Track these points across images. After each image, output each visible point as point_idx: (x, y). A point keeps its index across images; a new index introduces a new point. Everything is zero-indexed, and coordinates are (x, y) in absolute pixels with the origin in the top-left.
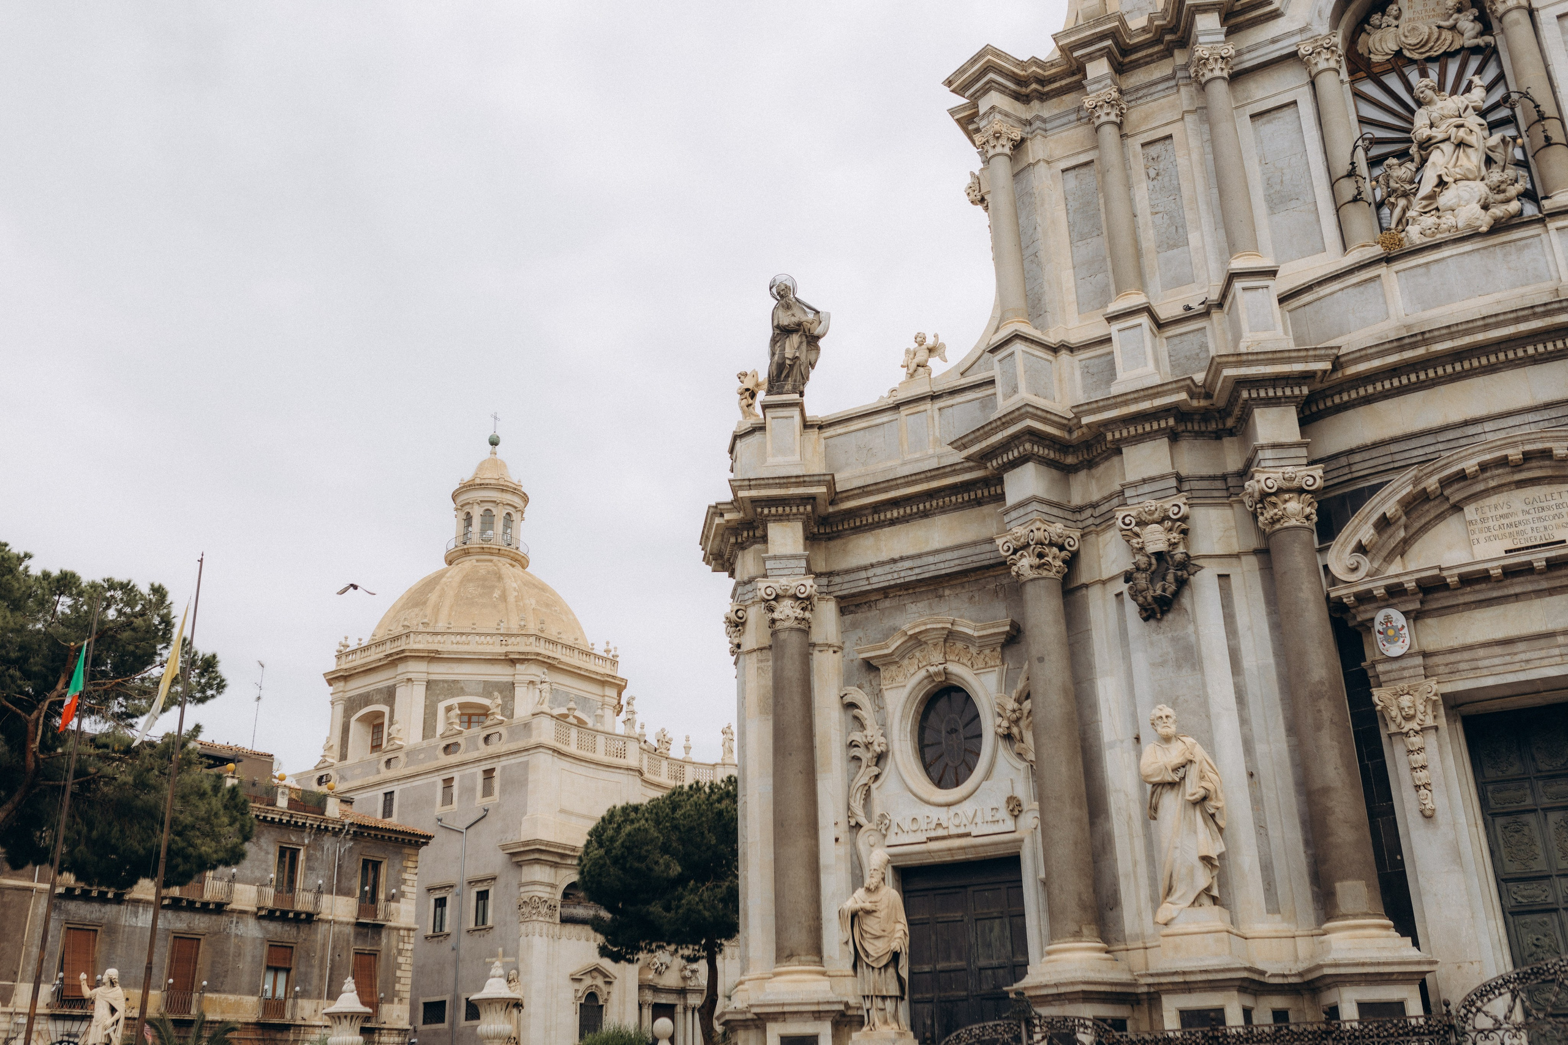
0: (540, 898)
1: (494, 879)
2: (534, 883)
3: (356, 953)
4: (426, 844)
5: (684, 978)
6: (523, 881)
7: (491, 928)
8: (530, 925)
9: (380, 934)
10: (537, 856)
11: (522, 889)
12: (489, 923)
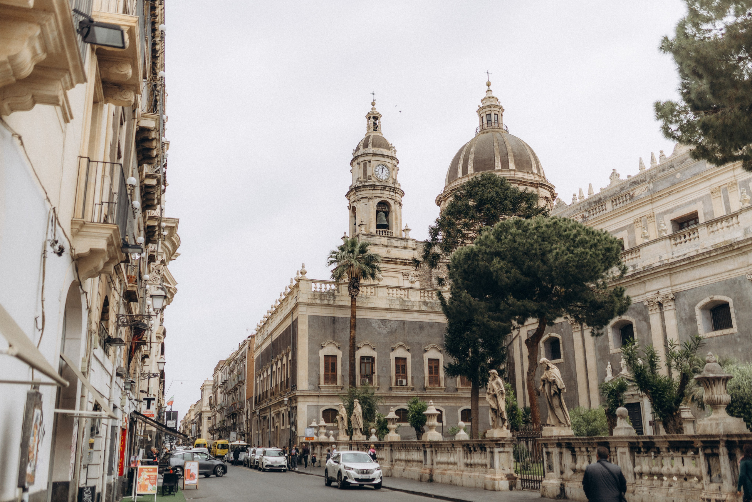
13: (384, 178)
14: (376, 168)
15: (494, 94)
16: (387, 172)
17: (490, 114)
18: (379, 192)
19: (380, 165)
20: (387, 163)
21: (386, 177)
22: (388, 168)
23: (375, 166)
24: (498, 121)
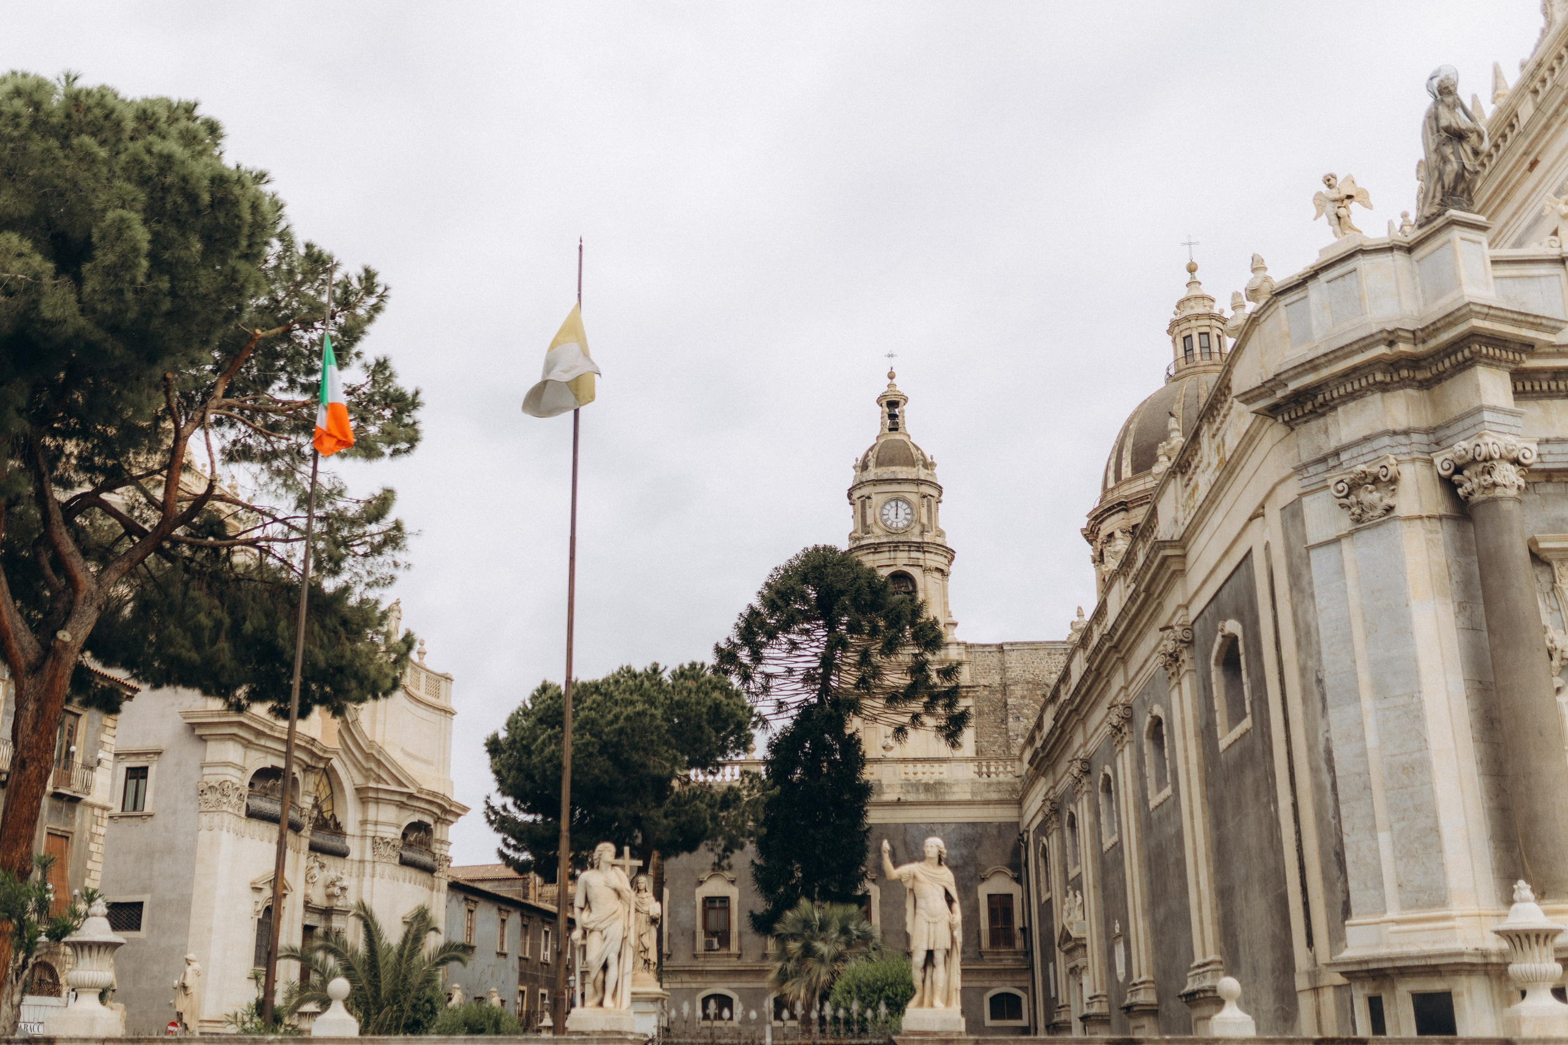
0: (233, 784)
1: (159, 753)
2: (226, 764)
3: (49, 833)
4: (130, 698)
5: (330, 896)
6: (208, 760)
7: (151, 816)
8: (217, 818)
9: (74, 810)
10: (235, 730)
11: (206, 771)
12: (148, 809)
13: (900, 525)
14: (883, 508)
15: (1205, 290)
16: (908, 511)
17: (1190, 336)
18: (887, 555)
19: (892, 500)
20: (907, 495)
21: (906, 522)
22: (908, 503)
23: (881, 504)
24: (1209, 347)
